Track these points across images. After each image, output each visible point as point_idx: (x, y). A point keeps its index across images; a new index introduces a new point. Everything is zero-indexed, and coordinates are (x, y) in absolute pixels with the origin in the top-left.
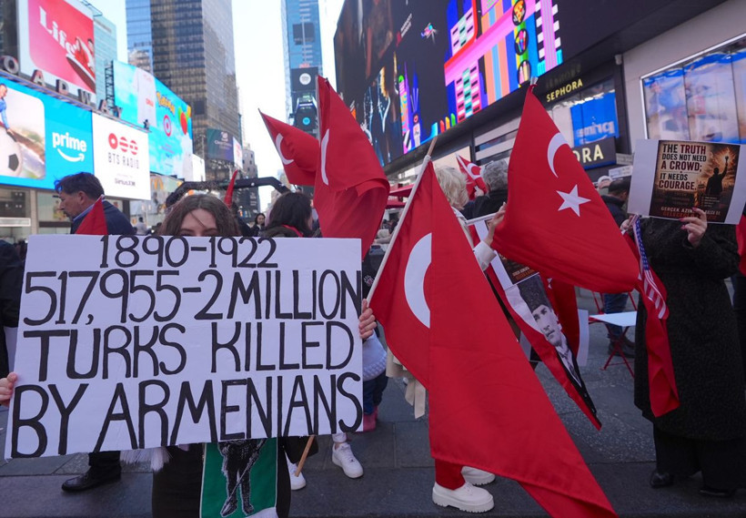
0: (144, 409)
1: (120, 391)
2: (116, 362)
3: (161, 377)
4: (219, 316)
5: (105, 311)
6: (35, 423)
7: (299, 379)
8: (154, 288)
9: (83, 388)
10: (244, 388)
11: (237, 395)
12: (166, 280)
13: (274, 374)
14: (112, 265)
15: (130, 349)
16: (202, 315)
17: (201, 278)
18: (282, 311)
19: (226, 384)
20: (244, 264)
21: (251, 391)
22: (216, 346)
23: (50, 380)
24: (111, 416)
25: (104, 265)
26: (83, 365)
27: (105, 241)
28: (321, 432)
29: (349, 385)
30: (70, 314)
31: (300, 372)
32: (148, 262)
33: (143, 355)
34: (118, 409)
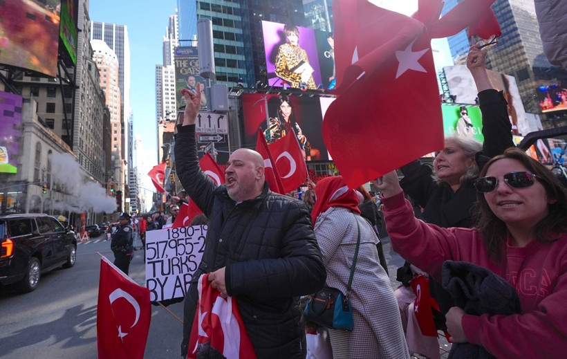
0: (186, 283)
1: (178, 278)
2: (176, 268)
3: (190, 272)
5: (171, 253)
6: (153, 291)
9: (167, 278)
12: (188, 241)
14: (172, 238)
15: (180, 264)
16: (200, 251)
17: (199, 239)
23: (157, 277)
24: (176, 287)
25: (169, 238)
26: (166, 271)
27: (169, 230)
30: (160, 256)
32: (182, 236)
33: (184, 266)
34: (178, 284)
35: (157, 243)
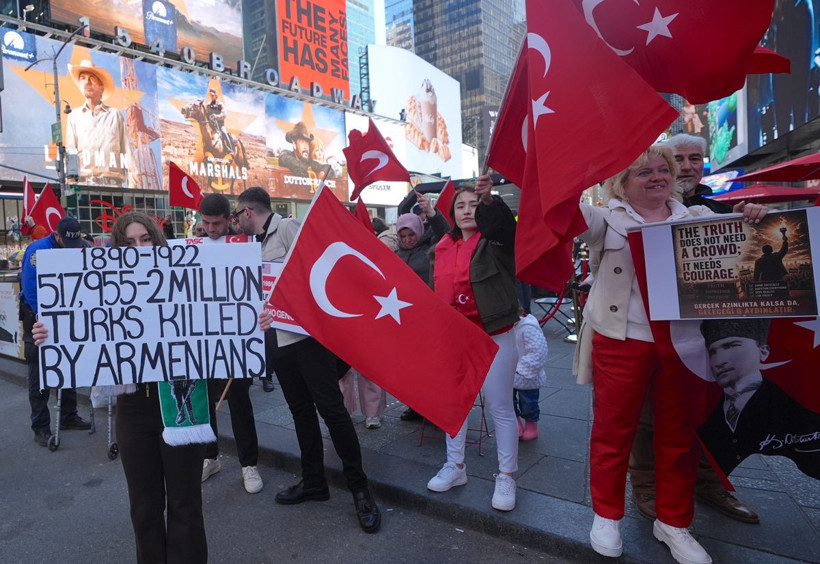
0: (120, 360)
1: (104, 348)
2: (100, 331)
3: (129, 340)
4: (163, 300)
5: (91, 300)
6: (55, 368)
7: (219, 342)
8: (118, 283)
9: (81, 347)
10: (183, 347)
11: (179, 352)
12: (126, 277)
13: (203, 338)
14: (90, 268)
15: (108, 322)
16: (151, 300)
17: (149, 275)
18: (206, 296)
19: (171, 345)
20: (177, 265)
21: (188, 349)
22: (162, 320)
23: (61, 343)
24: (100, 365)
25: (85, 268)
26: (80, 333)
27: (84, 251)
28: (236, 376)
29: (254, 346)
30: (68, 302)
31: (220, 337)
32: (113, 265)
33: (116, 326)
34: (104, 360)
35: (61, 276)
